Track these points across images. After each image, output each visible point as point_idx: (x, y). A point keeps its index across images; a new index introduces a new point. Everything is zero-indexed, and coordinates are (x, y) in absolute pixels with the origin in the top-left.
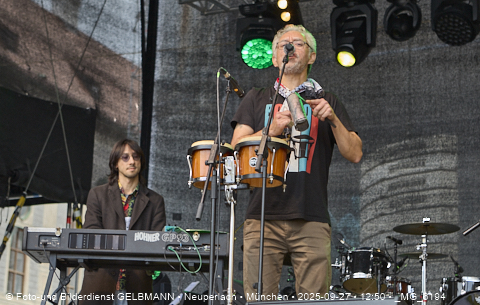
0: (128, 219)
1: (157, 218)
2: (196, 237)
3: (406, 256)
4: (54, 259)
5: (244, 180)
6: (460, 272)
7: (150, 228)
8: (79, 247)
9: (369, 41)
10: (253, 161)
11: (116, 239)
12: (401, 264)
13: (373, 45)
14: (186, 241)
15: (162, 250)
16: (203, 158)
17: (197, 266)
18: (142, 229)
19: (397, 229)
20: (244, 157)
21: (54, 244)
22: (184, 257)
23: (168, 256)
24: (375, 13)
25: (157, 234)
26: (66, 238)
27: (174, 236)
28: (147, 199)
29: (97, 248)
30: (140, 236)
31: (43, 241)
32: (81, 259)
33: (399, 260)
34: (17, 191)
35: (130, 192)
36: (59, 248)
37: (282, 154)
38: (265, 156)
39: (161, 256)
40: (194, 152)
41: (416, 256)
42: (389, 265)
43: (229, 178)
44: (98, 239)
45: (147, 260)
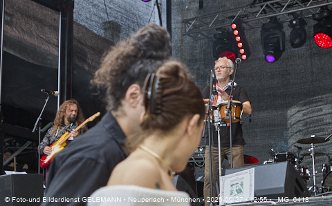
3: (304, 155)
5: (223, 121)
9: (281, 49)
10: (226, 112)
12: (302, 159)
13: (284, 50)
14: (196, 152)
17: (202, 163)
19: (299, 142)
20: (222, 110)
22: (196, 159)
24: (283, 34)
33: (300, 156)
37: (238, 108)
38: (230, 109)
41: (309, 154)
42: (296, 160)
43: (216, 119)
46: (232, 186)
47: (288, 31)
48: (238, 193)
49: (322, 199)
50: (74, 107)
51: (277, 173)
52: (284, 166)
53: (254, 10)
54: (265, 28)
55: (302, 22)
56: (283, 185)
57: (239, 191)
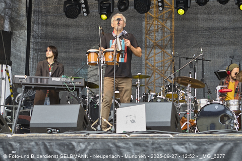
0: (50, 73)
1: (60, 73)
2: (73, 80)
4: (24, 86)
5: (107, 63)
6: (150, 91)
7: (58, 76)
8: (33, 83)
9: (111, 11)
11: (45, 80)
14: (69, 81)
15: (61, 84)
17: (73, 89)
18: (55, 77)
21: (24, 81)
23: (64, 86)
24: (114, 1)
25: (60, 78)
26: (28, 79)
27: (65, 79)
28: (57, 66)
29: (39, 83)
30: (54, 79)
31: (20, 80)
32: (33, 86)
35: (51, 64)
36: (26, 83)
39: (61, 86)
40: (89, 53)
41: (136, 86)
44: (39, 80)
45: (56, 87)
46: (127, 116)
48: (132, 123)
49: (213, 136)
52: (169, 105)
56: (169, 120)
57: (133, 122)
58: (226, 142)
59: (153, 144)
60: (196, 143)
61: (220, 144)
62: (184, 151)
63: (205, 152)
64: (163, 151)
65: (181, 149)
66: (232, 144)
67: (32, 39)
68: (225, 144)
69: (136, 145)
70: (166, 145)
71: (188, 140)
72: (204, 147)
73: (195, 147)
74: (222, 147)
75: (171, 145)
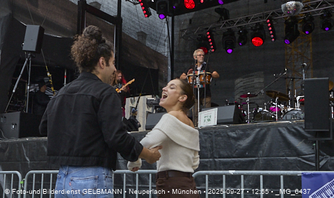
3: (244, 103)
5: (201, 83)
6: (258, 107)
10: (203, 78)
16: (191, 77)
19: (241, 96)
20: (201, 77)
21: (154, 102)
26: (157, 101)
31: (151, 101)
33: (242, 104)
34: (139, 92)
37: (210, 76)
41: (246, 103)
46: (205, 117)
47: (237, 36)
50: (120, 75)
51: (230, 111)
53: (219, 25)
54: (225, 35)
55: (245, 32)
56: (232, 117)
57: (209, 120)
58: (262, 127)
59: (215, 132)
60: (243, 130)
61: (258, 130)
62: (235, 135)
63: (248, 136)
64: (222, 136)
65: (233, 134)
66: (266, 129)
67: (175, 74)
68: (261, 129)
69: (205, 133)
70: (223, 132)
71: (238, 128)
72: (247, 132)
73: (241, 132)
74: (259, 131)
75: (227, 132)
